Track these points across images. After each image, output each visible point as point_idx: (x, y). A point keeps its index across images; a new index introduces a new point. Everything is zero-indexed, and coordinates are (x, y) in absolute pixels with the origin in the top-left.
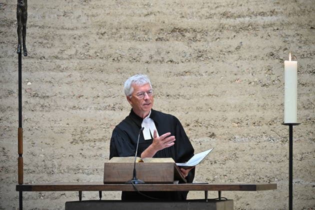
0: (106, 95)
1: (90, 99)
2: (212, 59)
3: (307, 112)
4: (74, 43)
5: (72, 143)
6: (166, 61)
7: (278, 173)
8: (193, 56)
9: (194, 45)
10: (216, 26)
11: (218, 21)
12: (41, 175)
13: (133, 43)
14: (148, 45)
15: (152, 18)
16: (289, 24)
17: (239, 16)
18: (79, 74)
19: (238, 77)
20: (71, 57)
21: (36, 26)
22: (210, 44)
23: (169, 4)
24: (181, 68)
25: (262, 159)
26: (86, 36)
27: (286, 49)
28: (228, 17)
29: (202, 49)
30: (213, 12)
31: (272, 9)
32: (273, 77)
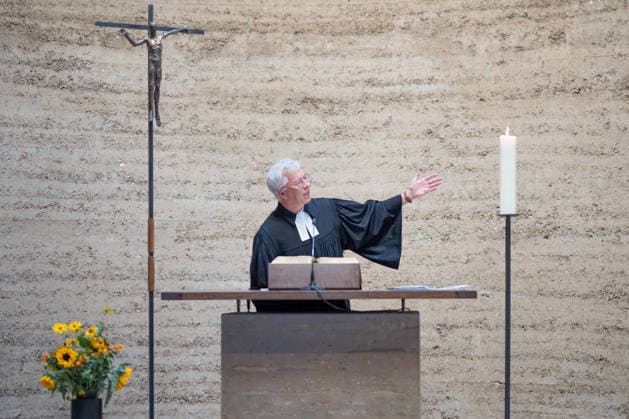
0: (219, 180)
1: (199, 186)
2: (353, 136)
3: (475, 204)
4: (179, 114)
5: (176, 240)
6: (295, 139)
7: (436, 278)
8: (330, 133)
9: (330, 119)
10: (358, 96)
11: (360, 89)
12: (137, 282)
13: (253, 115)
14: (273, 118)
15: (277, 85)
16: (453, 95)
17: (388, 84)
18: (186, 154)
19: (386, 159)
20: (175, 132)
21: (131, 92)
22: (351, 118)
23: (299, 68)
24: (314, 147)
25: (417, 261)
26: (193, 106)
27: (448, 126)
28: (374, 85)
29: (340, 124)
30: (354, 78)
31: (430, 75)
32: (432, 161)
